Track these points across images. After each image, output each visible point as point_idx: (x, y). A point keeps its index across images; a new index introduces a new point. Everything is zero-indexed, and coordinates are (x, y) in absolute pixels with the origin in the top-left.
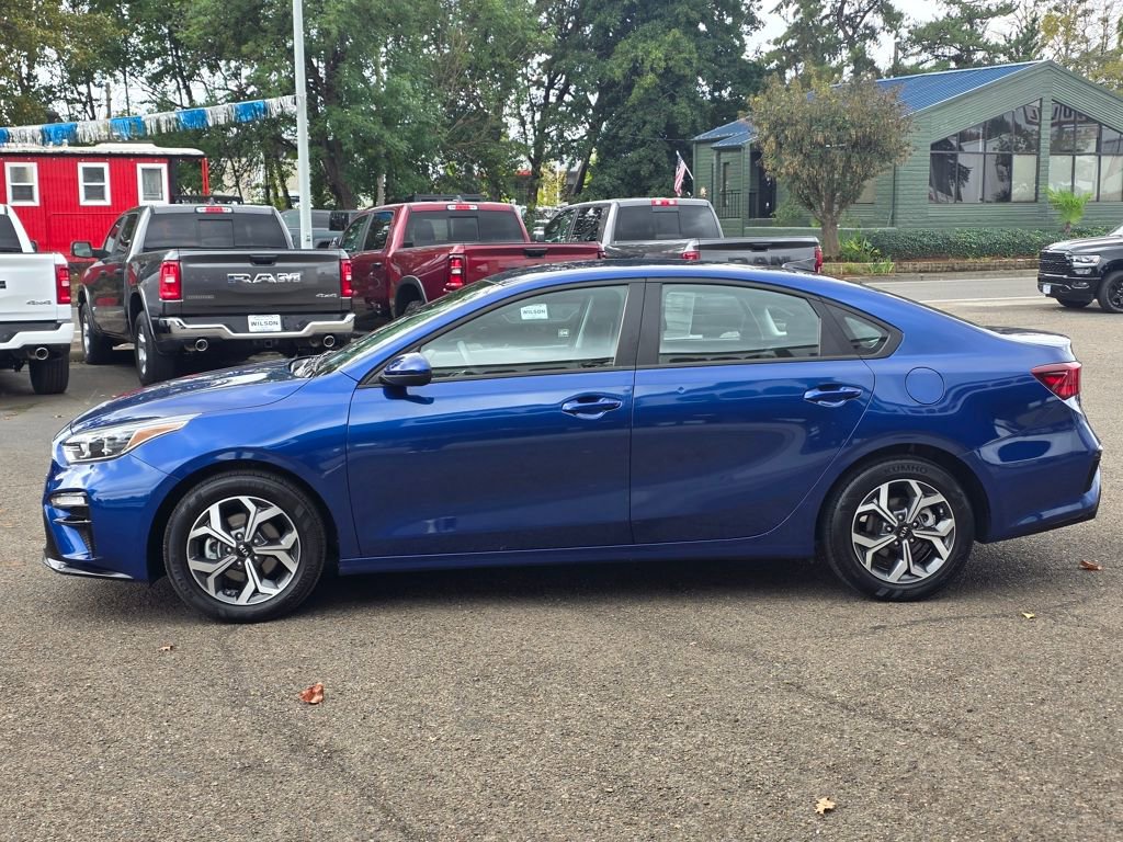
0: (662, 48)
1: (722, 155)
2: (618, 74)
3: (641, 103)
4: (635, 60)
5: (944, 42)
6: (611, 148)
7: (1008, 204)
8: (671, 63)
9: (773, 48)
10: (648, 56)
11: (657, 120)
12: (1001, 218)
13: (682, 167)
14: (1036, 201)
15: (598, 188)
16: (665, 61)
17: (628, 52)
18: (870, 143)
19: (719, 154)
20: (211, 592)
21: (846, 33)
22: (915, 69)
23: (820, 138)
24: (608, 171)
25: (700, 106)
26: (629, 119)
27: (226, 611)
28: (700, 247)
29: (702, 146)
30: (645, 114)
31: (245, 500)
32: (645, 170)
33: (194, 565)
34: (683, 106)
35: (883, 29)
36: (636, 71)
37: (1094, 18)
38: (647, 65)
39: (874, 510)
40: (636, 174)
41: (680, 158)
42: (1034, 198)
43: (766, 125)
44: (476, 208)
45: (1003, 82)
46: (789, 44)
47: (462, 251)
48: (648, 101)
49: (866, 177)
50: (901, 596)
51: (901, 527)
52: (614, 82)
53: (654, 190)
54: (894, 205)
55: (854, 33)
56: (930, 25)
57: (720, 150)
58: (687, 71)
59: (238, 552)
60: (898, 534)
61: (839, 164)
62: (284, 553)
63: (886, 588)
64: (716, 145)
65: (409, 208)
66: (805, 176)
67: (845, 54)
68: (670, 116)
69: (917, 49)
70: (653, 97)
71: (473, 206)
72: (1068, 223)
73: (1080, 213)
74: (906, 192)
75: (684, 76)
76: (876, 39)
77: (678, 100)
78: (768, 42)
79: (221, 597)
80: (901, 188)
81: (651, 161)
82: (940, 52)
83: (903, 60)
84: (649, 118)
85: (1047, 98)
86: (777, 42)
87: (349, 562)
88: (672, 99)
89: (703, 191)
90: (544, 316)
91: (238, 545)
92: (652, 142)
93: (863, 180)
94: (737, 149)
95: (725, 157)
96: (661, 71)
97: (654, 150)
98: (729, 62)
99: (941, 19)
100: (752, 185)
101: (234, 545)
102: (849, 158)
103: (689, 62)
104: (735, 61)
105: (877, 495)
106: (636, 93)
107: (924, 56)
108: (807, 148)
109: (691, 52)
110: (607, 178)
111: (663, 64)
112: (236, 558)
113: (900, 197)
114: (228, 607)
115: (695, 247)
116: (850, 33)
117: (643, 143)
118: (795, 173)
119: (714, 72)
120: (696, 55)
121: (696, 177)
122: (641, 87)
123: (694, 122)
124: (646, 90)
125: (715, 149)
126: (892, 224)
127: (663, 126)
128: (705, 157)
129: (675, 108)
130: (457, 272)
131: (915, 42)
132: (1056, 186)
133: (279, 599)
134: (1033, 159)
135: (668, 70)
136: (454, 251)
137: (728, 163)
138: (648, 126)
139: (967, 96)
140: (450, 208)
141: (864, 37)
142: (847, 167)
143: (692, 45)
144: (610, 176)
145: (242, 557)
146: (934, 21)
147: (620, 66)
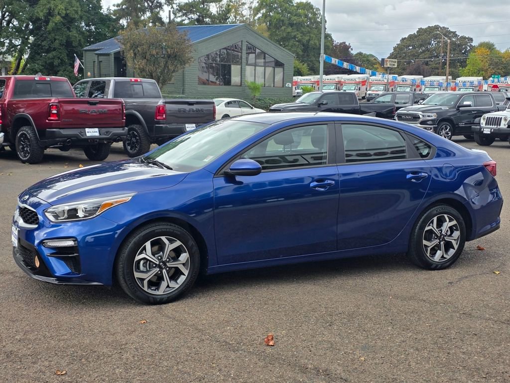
0: (63, 4)
1: (100, 57)
2: (41, 15)
3: (53, 30)
4: (50, 9)
5: (192, 12)
6: (36, 50)
7: (230, 87)
8: (68, 12)
9: (116, 8)
10: (56, 7)
11: (61, 38)
12: (228, 92)
13: (78, 62)
14: (241, 85)
15: (32, 70)
16: (65, 10)
17: (46, 5)
18: (176, 56)
19: (98, 57)
20: (146, 289)
21: (148, 4)
22: (181, 24)
23: (154, 52)
24: (37, 62)
25: (82, 33)
26: (46, 37)
27: (153, 298)
28: (166, 103)
29: (88, 52)
30: (55, 35)
31: (163, 238)
32: (56, 62)
33: (137, 275)
34: (74, 33)
35: (166, 4)
36: (50, 14)
37: (246, 6)
38: (56, 11)
39: (431, 229)
40: (51, 64)
41: (76, 57)
42: (240, 84)
43: (129, 45)
44: (49, 79)
45: (227, 32)
46: (124, 7)
47: (57, 101)
48: (56, 29)
49: (174, 71)
50: (440, 267)
51: (441, 236)
52: (39, 18)
53: (61, 72)
54: (183, 85)
55: (152, 5)
56: (186, 4)
57: (99, 55)
58: (76, 16)
59: (160, 267)
60: (439, 240)
61: (162, 64)
62: (182, 265)
63: (435, 264)
64: (97, 52)
65: (15, 78)
66: (147, 70)
67: (148, 14)
68: (68, 37)
69: (181, 14)
70: (59, 27)
71: (48, 78)
72: (255, 96)
73: (259, 92)
74: (188, 79)
75: (74, 18)
76: (162, 8)
77: (71, 29)
78: (114, 5)
79: (150, 291)
80: (186, 77)
81: (59, 58)
82: (190, 16)
83: (176, 19)
84: (57, 37)
85: (244, 40)
86: (118, 5)
87: (213, 267)
88: (69, 29)
89: (89, 74)
90: (97, 134)
91: (160, 263)
92: (59, 49)
93: (172, 73)
94: (108, 55)
95: (101, 58)
96: (63, 15)
97: (60, 53)
98: (95, 13)
99: (190, 1)
100: (115, 72)
101: (158, 263)
102: (167, 62)
103: (76, 12)
104: (97, 13)
105: (432, 222)
106: (51, 25)
107: (184, 18)
108: (148, 56)
109: (77, 7)
110: (37, 65)
111: (64, 12)
112: (158, 269)
113: (186, 81)
114: (154, 296)
115: (163, 103)
116: (150, 4)
117: (55, 49)
118: (143, 68)
119: (88, 17)
120: (80, 9)
121: (85, 67)
122: (53, 22)
123: (80, 40)
124: (56, 24)
125: (96, 54)
126: (183, 93)
127: (65, 41)
128: (90, 57)
129: (70, 33)
130: (55, 112)
131: (180, 11)
132: (249, 79)
133: (179, 289)
134: (239, 67)
135: (67, 15)
136: (52, 101)
137: (101, 61)
138: (57, 41)
139: (212, 37)
140: (36, 79)
141: (157, 7)
142: (166, 66)
143: (78, 4)
144: (38, 64)
145: (161, 268)
146: (187, 2)
147: (42, 11)
